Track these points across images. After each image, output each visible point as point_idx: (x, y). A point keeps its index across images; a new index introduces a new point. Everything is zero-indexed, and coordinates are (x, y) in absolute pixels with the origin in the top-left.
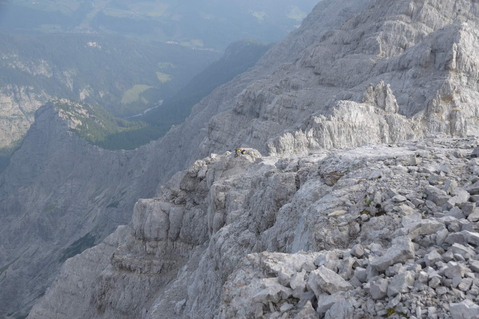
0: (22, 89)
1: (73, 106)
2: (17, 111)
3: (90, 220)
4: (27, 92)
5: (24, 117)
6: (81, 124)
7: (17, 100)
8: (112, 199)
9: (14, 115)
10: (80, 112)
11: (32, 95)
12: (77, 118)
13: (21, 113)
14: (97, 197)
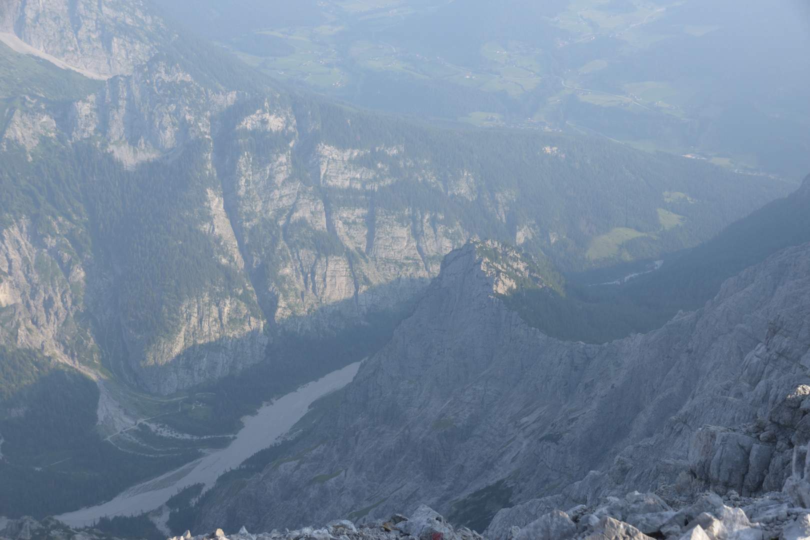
0: (427, 217)
1: (505, 254)
2: (412, 252)
3: (507, 458)
4: (434, 222)
5: (422, 264)
6: (515, 287)
7: (417, 234)
8: (549, 427)
9: (407, 258)
10: (515, 266)
11: (440, 229)
12: (510, 276)
13: (419, 257)
14: (525, 419)
